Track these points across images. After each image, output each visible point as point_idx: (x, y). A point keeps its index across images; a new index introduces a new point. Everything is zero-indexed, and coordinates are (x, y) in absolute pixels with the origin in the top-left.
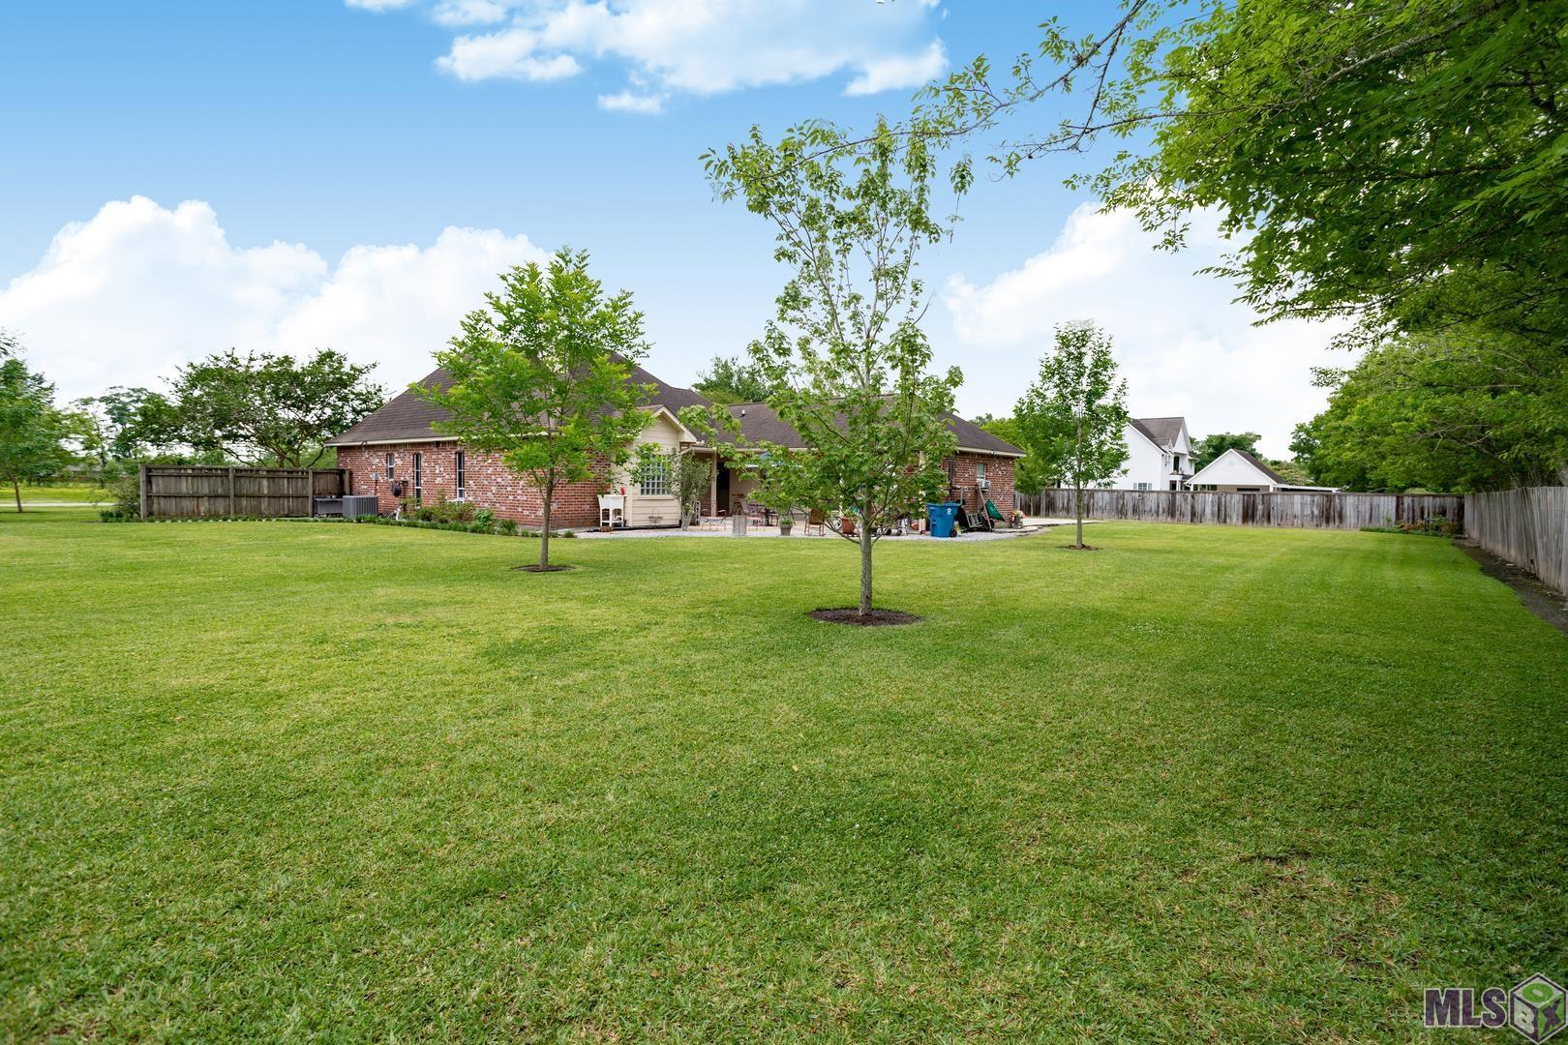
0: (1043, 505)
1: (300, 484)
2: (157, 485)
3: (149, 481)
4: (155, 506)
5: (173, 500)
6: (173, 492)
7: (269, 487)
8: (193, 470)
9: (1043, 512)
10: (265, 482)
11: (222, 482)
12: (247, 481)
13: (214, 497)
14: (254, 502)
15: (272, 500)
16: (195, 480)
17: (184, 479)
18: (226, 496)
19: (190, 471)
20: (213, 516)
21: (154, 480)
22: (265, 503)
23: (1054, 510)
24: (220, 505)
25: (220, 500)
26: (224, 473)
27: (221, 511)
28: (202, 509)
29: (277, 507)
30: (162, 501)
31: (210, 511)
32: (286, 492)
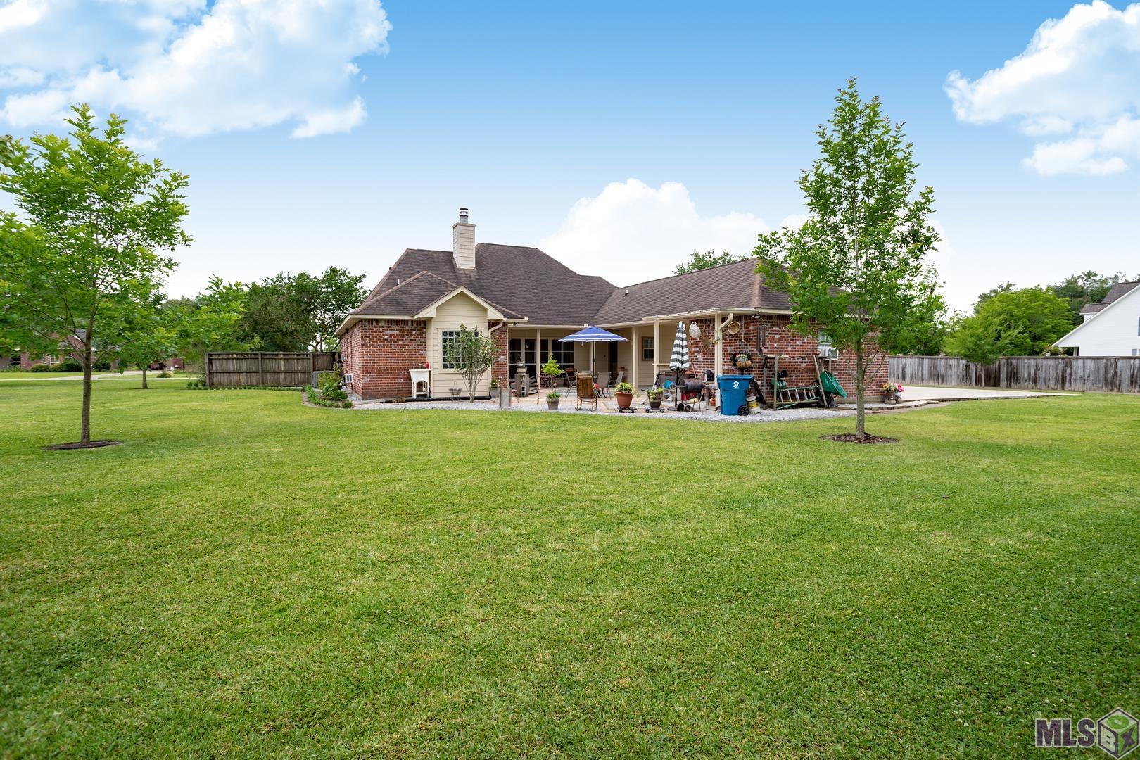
0: (1004, 375)
1: (305, 363)
2: (216, 366)
3: (210, 363)
4: (215, 379)
5: (225, 374)
6: (225, 369)
7: (285, 365)
8: (237, 354)
9: (1003, 382)
10: (282, 362)
11: (255, 363)
12: (271, 361)
13: (249, 372)
14: (274, 376)
15: (287, 374)
16: (238, 361)
17: (231, 361)
18: (257, 372)
19: (235, 356)
20: (249, 386)
21: (213, 362)
22: (282, 376)
23: (1017, 380)
24: (254, 378)
25: (254, 375)
26: (256, 357)
27: (255, 382)
28: (243, 381)
29: (290, 380)
30: (219, 375)
31: (247, 382)
32: (296, 369)
